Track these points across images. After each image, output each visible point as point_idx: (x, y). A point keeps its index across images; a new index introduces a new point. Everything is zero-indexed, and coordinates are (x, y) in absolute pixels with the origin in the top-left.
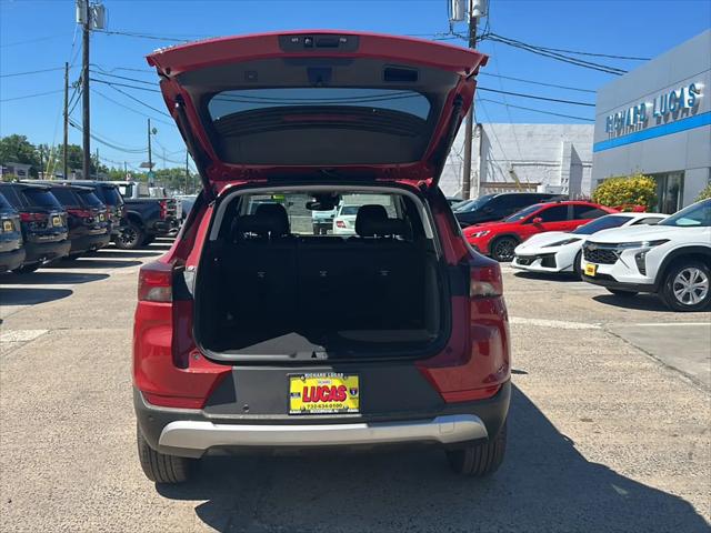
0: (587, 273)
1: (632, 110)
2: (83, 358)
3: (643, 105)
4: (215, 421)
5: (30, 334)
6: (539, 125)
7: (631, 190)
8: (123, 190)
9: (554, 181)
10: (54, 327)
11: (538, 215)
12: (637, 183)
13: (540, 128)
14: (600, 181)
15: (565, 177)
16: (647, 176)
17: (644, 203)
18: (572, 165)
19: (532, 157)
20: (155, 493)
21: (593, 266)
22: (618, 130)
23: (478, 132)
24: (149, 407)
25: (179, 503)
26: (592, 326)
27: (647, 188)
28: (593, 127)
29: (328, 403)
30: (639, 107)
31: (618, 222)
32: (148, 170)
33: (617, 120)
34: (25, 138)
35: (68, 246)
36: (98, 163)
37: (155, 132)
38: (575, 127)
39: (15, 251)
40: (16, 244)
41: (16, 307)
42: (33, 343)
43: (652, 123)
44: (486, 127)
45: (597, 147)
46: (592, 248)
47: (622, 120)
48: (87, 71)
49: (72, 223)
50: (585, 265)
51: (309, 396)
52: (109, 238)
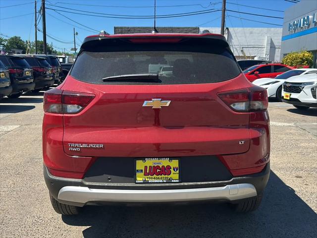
0: (285, 98)
1: (302, 20)
2: (35, 140)
3: (308, 17)
4: (90, 187)
5: (11, 128)
6: (256, 29)
7: (301, 58)
8: (61, 60)
9: (262, 55)
10: (24, 124)
11: (257, 70)
12: (304, 55)
13: (256, 30)
14: (285, 55)
15: (268, 53)
16: (309, 52)
17: (307, 64)
18: (271, 47)
19: (253, 44)
20: (61, 221)
21: (288, 94)
22: (295, 30)
23: (227, 32)
24: (51, 177)
25: (74, 227)
26: (290, 125)
27: (309, 58)
28: (282, 29)
29: (160, 176)
30: (306, 18)
31: (298, 73)
32: (74, 52)
33: (294, 24)
34: (20, 37)
35: (34, 85)
36: (52, 49)
37: (77, 34)
38: (272, 29)
39: (7, 87)
40: (8, 84)
41: (7, 114)
42: (11, 132)
43: (312, 25)
44: (231, 29)
45: (284, 38)
46: (288, 85)
47: (297, 24)
48: (44, 4)
49: (35, 74)
50: (284, 94)
51: (148, 172)
52: (54, 82)
